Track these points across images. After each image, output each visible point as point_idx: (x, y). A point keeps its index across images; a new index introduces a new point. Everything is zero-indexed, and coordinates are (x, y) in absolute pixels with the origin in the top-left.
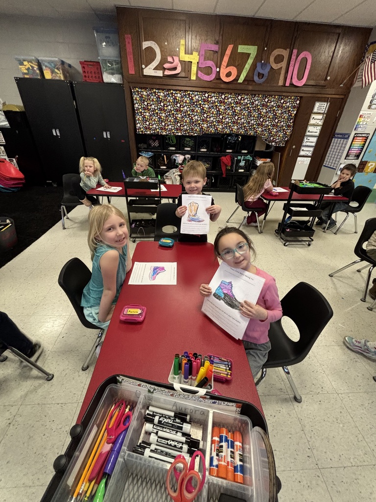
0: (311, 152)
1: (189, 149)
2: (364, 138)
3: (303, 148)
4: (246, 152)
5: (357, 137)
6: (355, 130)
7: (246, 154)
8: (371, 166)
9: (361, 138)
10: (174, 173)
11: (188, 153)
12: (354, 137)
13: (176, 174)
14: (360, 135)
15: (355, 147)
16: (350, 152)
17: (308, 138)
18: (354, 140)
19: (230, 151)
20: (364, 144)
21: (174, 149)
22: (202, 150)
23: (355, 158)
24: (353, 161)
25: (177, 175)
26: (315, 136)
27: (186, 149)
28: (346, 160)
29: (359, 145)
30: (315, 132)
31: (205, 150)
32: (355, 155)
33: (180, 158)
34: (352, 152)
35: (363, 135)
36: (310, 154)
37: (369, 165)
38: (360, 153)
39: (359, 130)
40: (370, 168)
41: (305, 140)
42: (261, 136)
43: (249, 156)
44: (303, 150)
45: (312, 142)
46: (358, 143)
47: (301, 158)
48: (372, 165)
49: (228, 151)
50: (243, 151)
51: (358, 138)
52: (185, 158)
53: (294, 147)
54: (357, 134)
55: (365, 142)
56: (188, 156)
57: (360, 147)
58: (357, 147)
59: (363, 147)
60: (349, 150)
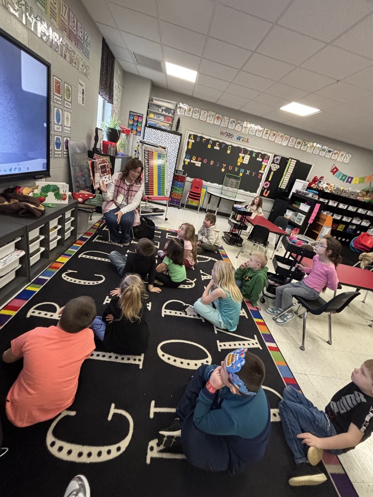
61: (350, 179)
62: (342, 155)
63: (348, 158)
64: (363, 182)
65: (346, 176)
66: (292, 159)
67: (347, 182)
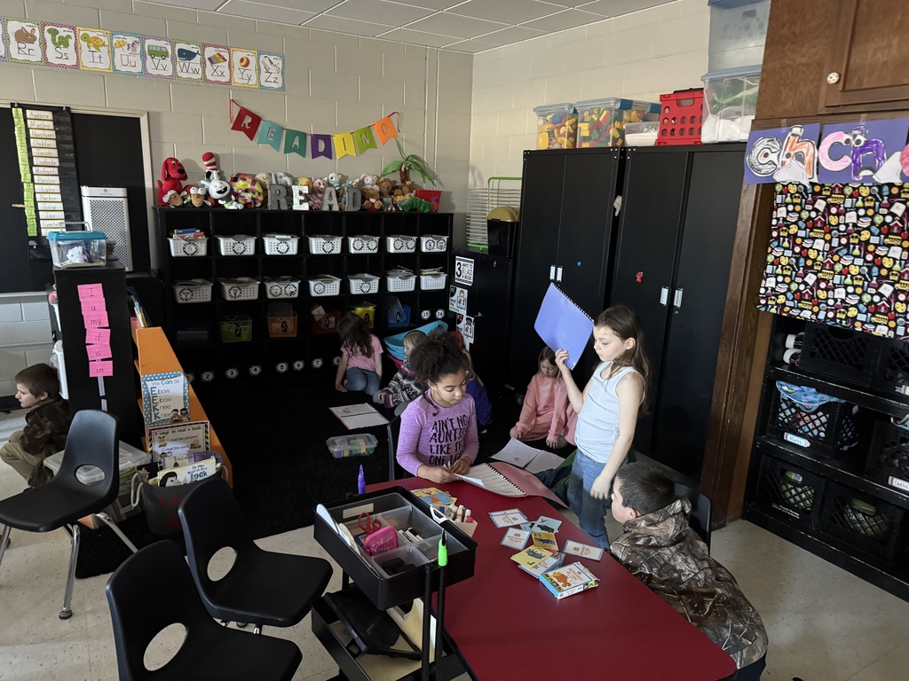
61: (322, 146)
62: (245, 63)
63: (272, 69)
64: (373, 145)
65: (303, 136)
66: (25, 107)
67: (315, 154)
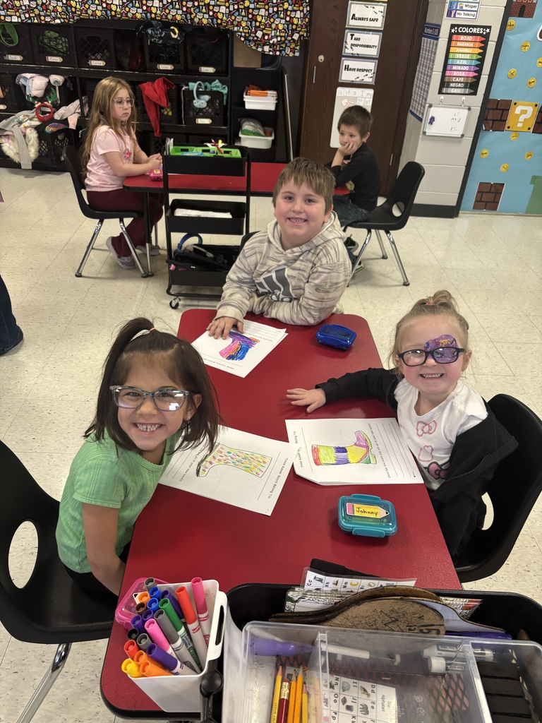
0: (370, 74)
1: (58, 59)
2: (479, 38)
3: (346, 62)
4: (211, 70)
5: (458, 33)
6: (449, 15)
7: (209, 78)
8: (523, 114)
9: (470, 38)
10: (20, 123)
11: (54, 69)
12: (451, 34)
13: (26, 124)
14: (467, 30)
15: (458, 62)
16: (448, 73)
17: (356, 35)
18: (453, 43)
19: (169, 67)
20: (483, 55)
21: (18, 58)
22: (94, 63)
23: (467, 91)
24: (464, 98)
25: (31, 127)
26: (375, 31)
27: (51, 59)
28: (442, 97)
29: (468, 56)
30: (373, 20)
31: (102, 63)
32: (466, 84)
33: (35, 84)
34: (455, 74)
35: (474, 30)
36: (369, 79)
37: (518, 110)
38: (478, 78)
39: (461, 18)
40: (522, 119)
41: (349, 41)
42: (230, 27)
43: (217, 83)
44: (347, 68)
45: (368, 46)
46: (465, 52)
47: (347, 89)
48: (524, 112)
49: (162, 67)
50: (204, 69)
51: (462, 38)
52: (49, 82)
53: (321, 58)
54: (458, 26)
55: (484, 49)
56: (57, 79)
57: (474, 63)
58: (465, 62)
59: (482, 60)
60: (445, 69)
